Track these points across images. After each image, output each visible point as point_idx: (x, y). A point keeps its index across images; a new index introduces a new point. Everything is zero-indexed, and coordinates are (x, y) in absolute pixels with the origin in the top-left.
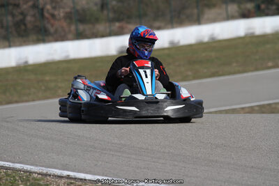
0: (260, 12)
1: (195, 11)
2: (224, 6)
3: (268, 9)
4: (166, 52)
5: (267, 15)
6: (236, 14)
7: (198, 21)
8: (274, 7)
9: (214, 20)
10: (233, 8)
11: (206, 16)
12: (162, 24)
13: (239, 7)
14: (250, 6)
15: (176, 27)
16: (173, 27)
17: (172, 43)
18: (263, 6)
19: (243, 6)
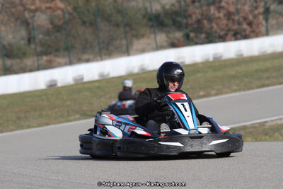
0: (189, 41)
1: (124, 42)
2: (153, 36)
3: (197, 37)
4: (97, 84)
5: (196, 44)
6: (165, 44)
7: (127, 52)
8: (203, 36)
9: (143, 51)
10: (161, 37)
11: (135, 47)
12: (91, 57)
13: (167, 37)
14: (179, 35)
15: (105, 59)
16: (102, 60)
17: (101, 75)
18: (192, 35)
19: (171, 36)
